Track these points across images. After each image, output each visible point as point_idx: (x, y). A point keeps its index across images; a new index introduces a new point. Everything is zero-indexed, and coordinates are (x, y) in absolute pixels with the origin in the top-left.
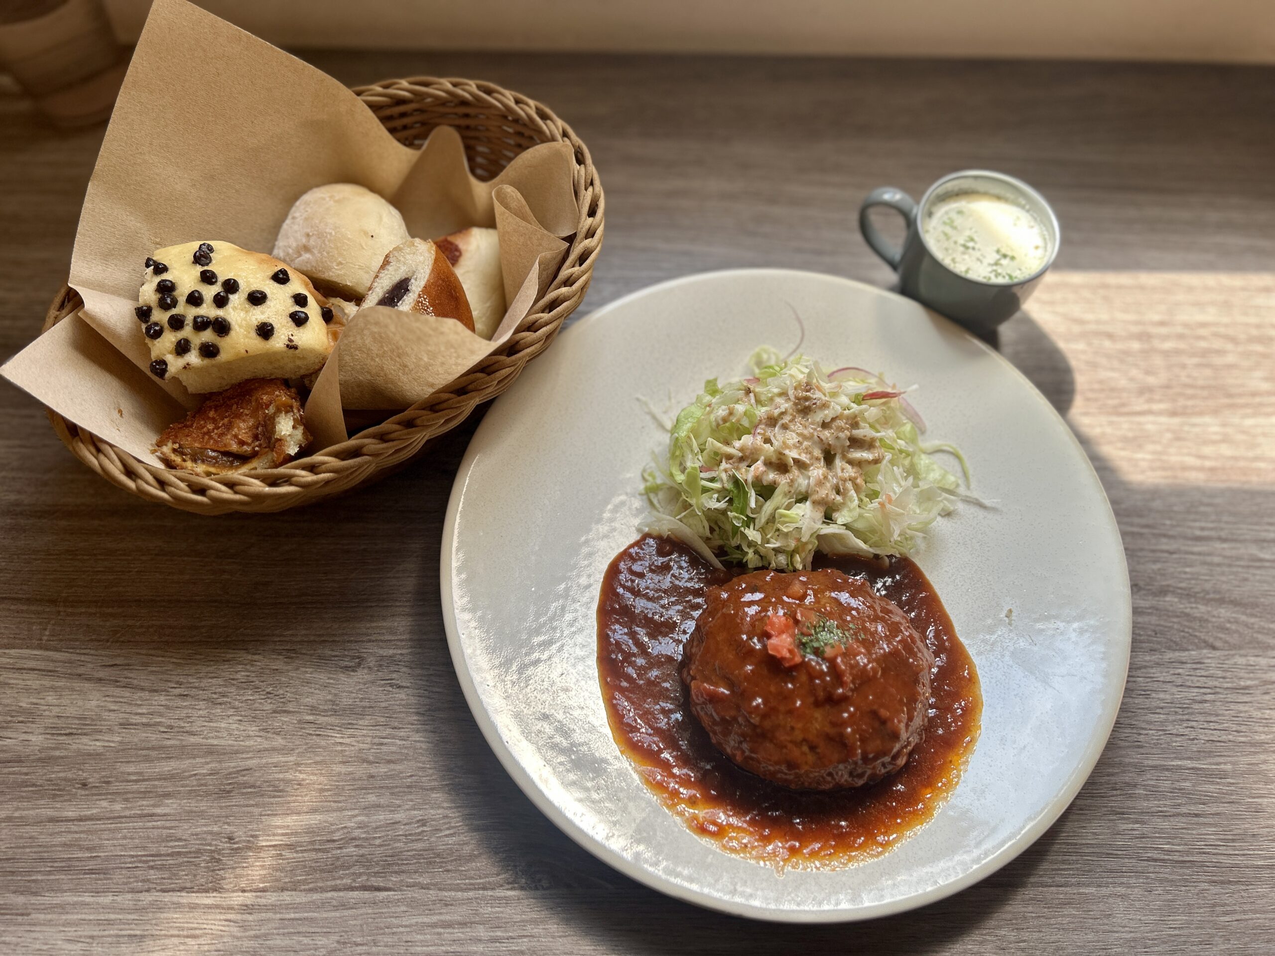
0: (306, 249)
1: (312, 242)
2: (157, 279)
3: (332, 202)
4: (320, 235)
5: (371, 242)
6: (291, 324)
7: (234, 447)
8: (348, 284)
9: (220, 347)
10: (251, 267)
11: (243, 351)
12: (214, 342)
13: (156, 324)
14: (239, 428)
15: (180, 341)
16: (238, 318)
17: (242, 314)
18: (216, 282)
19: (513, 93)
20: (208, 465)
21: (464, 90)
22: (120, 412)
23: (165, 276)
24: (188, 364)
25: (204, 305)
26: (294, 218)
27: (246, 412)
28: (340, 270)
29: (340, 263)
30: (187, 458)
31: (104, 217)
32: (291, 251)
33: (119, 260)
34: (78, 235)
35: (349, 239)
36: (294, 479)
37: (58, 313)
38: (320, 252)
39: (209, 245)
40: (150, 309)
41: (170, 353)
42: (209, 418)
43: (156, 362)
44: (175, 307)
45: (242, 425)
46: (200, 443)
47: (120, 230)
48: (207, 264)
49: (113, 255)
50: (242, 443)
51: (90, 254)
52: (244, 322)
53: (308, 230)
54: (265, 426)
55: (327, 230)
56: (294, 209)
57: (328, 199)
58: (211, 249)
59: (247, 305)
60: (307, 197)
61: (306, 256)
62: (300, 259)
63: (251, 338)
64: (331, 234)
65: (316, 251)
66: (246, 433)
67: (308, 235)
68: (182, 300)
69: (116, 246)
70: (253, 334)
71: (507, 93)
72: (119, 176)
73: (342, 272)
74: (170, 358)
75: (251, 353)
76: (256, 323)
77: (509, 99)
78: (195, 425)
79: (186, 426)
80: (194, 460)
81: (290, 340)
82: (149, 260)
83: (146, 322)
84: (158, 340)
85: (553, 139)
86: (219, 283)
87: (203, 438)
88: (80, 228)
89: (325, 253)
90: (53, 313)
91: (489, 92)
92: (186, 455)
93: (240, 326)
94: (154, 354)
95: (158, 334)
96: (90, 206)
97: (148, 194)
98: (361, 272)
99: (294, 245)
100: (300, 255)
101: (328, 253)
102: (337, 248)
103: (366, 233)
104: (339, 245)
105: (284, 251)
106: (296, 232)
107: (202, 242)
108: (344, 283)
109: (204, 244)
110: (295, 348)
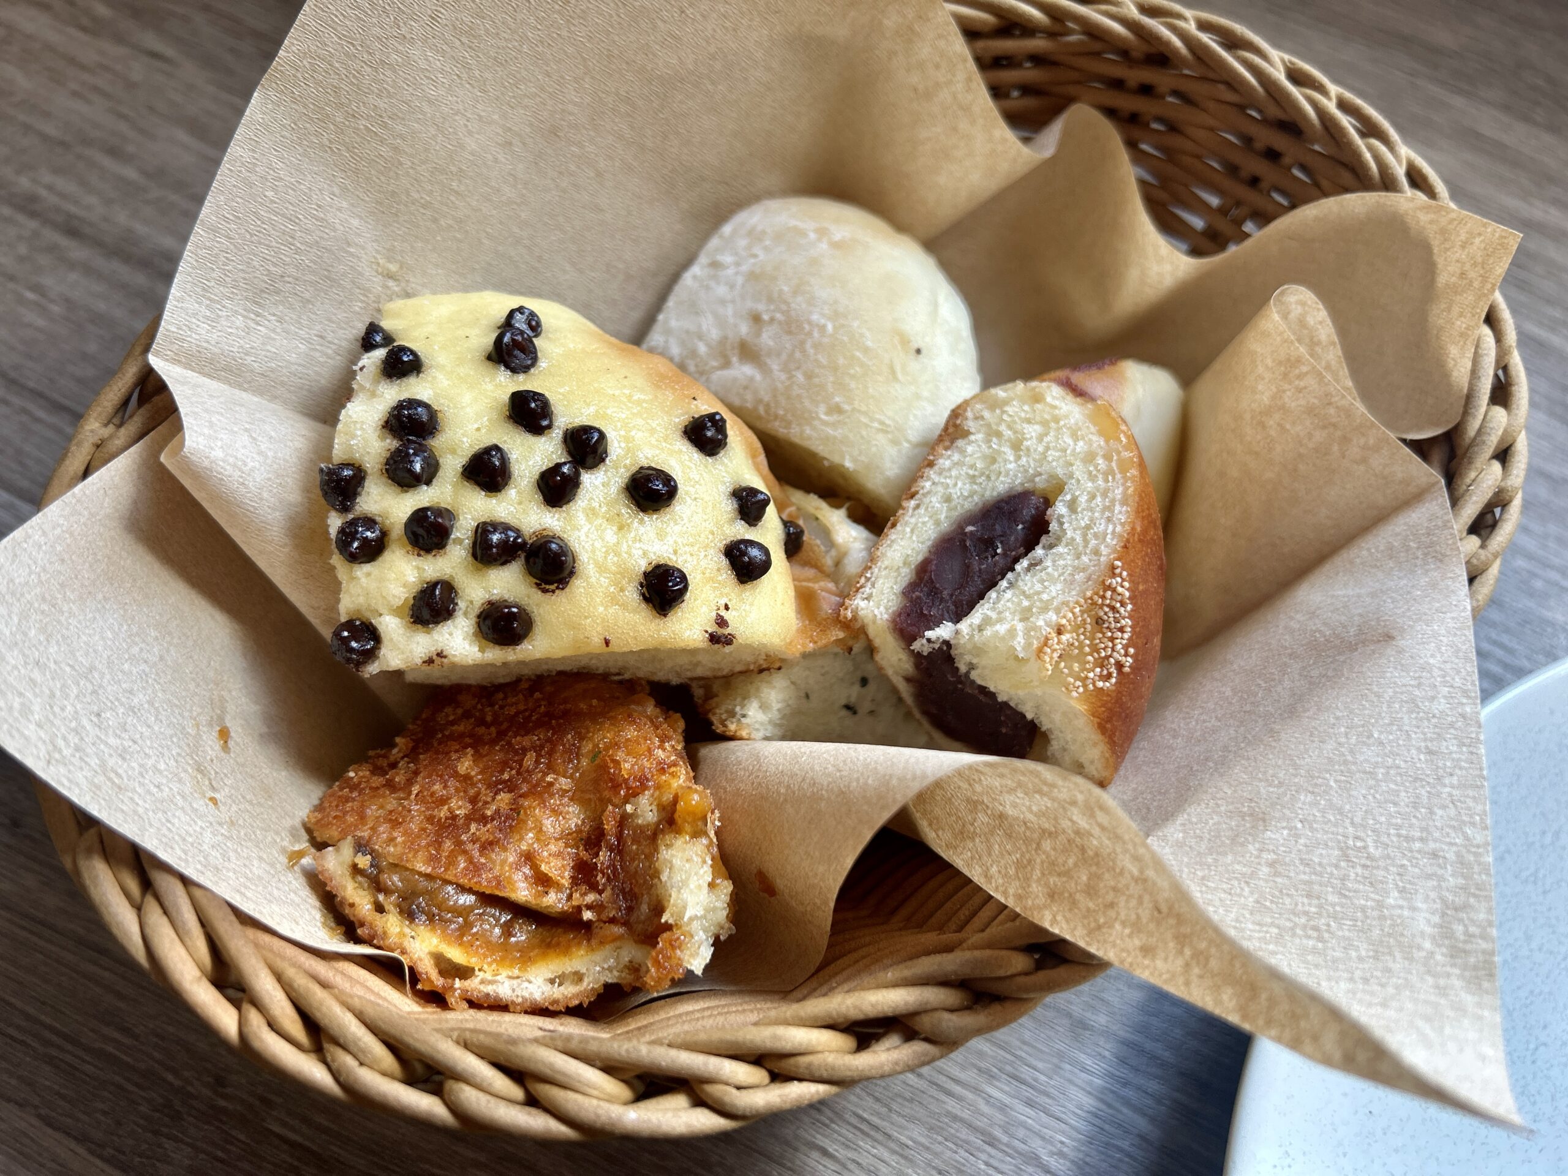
0: (748, 352)
1: (767, 339)
2: (392, 393)
3: (824, 246)
4: (792, 326)
5: (914, 365)
6: (727, 575)
7: (522, 892)
8: (848, 464)
9: (537, 619)
10: (637, 396)
11: (597, 641)
12: (524, 602)
13: (370, 522)
14: (539, 830)
15: (432, 586)
16: (598, 545)
17: (610, 535)
18: (549, 427)
19: (1287, 57)
20: (445, 937)
21: (1174, 29)
22: (224, 734)
23: (417, 388)
24: (440, 655)
25: (511, 493)
26: (715, 265)
27: (564, 783)
28: (833, 425)
29: (838, 410)
30: (389, 902)
31: (274, 189)
32: (702, 349)
33: (291, 307)
34: (198, 229)
35: (866, 350)
36: (715, 1090)
37: (106, 432)
38: (785, 369)
39: (532, 314)
40: (359, 476)
41: (397, 612)
42: (456, 775)
43: (349, 625)
44: (428, 483)
45: (549, 824)
46: (432, 860)
47: (307, 231)
48: (526, 369)
49: (278, 292)
50: (543, 881)
51: (221, 282)
52: (612, 558)
53: (761, 307)
54: (619, 849)
55: (815, 317)
56: (714, 242)
57: (812, 236)
58: (535, 325)
59: (626, 510)
60: (752, 218)
61: (744, 371)
62: (726, 373)
63: (624, 606)
64: (822, 329)
65: (775, 366)
66: (559, 855)
67: (756, 319)
68: (452, 464)
69: (291, 270)
70: (632, 594)
71: (1275, 54)
72: (336, 90)
73: (838, 433)
74: (391, 626)
75: (616, 647)
76: (643, 565)
77: (1278, 70)
78: (415, 789)
79: (391, 786)
80: (409, 915)
81: (721, 622)
82: (373, 329)
83: (345, 509)
84: (367, 568)
85: (1388, 183)
86: (557, 434)
87: (438, 845)
88: (206, 211)
89: (800, 377)
90: (94, 427)
91: (1233, 43)
92: (387, 892)
93: (602, 568)
94: (348, 604)
95: (372, 551)
96: (247, 155)
97: (396, 149)
98: (881, 440)
99: (715, 334)
100: (726, 364)
101: (809, 376)
102: (835, 369)
103: (905, 341)
104: (841, 361)
105: (683, 343)
106: (723, 302)
107: (514, 302)
108: (836, 459)
109: (520, 310)
110: (728, 640)
